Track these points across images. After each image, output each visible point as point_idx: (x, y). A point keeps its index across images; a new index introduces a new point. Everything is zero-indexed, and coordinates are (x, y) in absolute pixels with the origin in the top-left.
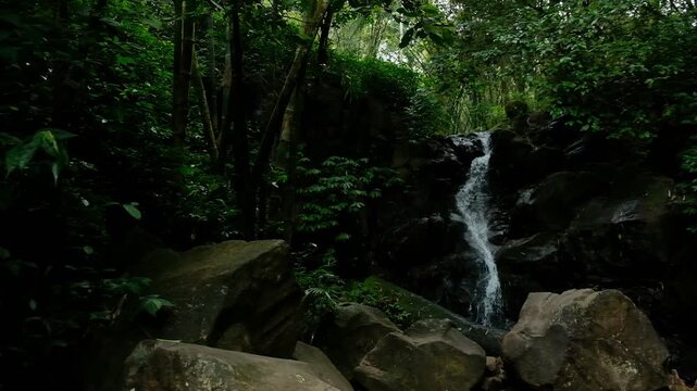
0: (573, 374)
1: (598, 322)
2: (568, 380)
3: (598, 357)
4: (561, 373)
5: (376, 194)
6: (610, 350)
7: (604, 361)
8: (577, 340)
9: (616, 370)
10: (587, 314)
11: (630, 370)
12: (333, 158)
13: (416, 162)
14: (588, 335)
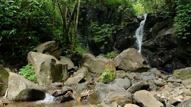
0: (123, 64)
1: (129, 54)
2: (122, 65)
3: (129, 61)
4: (120, 64)
5: (115, 32)
6: (132, 60)
7: (130, 62)
8: (124, 58)
9: (133, 64)
10: (127, 53)
11: (136, 64)
12: (104, 24)
13: (126, 23)
14: (127, 57)
